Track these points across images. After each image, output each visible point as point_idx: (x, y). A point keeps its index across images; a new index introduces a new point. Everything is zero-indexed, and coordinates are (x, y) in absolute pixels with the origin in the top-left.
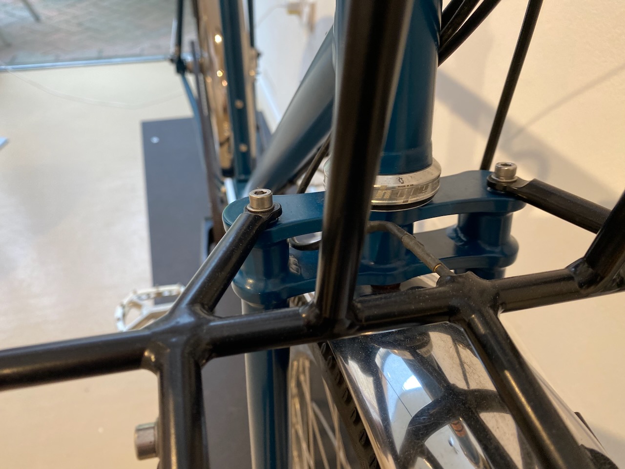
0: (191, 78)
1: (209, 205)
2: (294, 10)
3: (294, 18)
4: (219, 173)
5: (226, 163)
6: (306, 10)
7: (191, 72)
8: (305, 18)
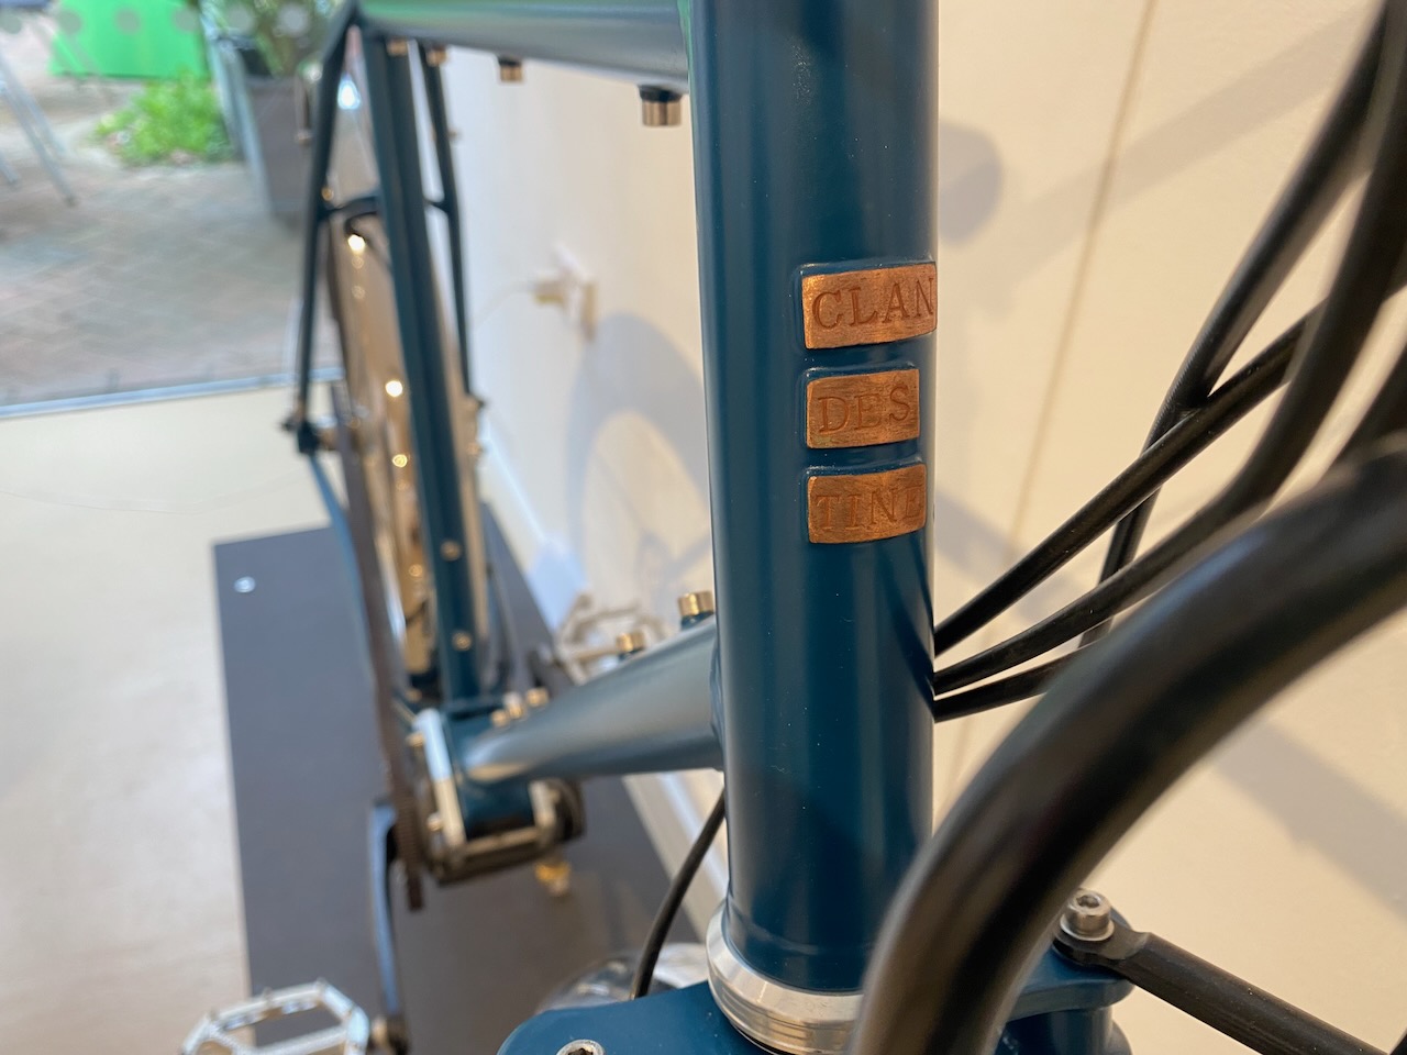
0: (331, 463)
1: (384, 767)
2: (550, 294)
3: (550, 312)
4: (401, 682)
5: (418, 661)
6: (575, 297)
7: (331, 449)
8: (574, 313)
